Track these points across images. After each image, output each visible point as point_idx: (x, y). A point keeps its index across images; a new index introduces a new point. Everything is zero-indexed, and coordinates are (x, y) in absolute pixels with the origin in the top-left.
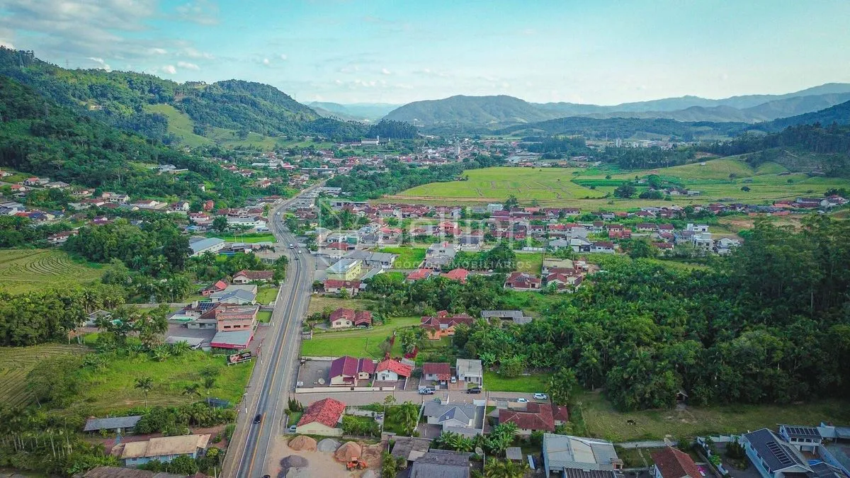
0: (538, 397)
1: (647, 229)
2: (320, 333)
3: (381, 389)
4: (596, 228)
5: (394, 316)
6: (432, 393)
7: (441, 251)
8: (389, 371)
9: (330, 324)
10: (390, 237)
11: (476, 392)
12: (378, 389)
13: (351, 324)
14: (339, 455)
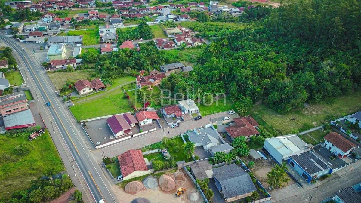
0: (231, 114)
1: (193, 6)
2: (76, 100)
3: (149, 131)
4: (171, 7)
5: (113, 79)
6: (179, 126)
7: (107, 31)
8: (147, 119)
9: (77, 93)
10: (65, 24)
11: (200, 119)
12: (147, 132)
13: (92, 90)
14: (163, 187)
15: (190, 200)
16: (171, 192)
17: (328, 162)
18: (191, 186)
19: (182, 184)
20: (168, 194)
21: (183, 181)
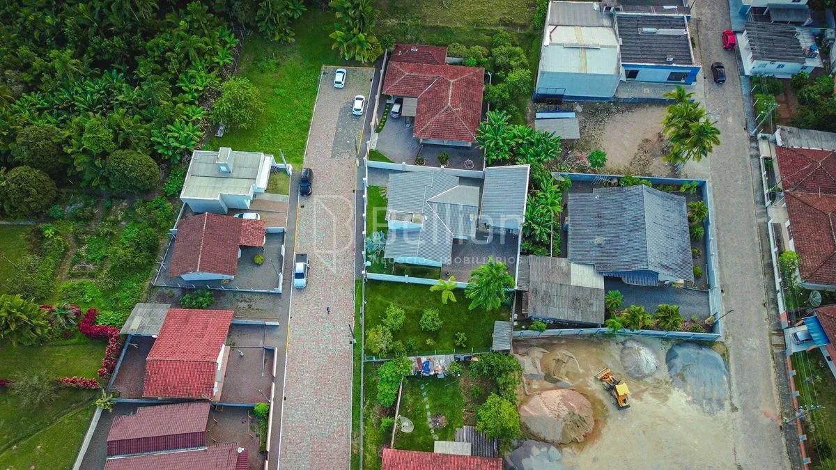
14: (573, 435)
15: (645, 376)
16: (600, 419)
17: (665, 7)
18: (594, 350)
19: (581, 371)
20: (604, 431)
21: (569, 364)
